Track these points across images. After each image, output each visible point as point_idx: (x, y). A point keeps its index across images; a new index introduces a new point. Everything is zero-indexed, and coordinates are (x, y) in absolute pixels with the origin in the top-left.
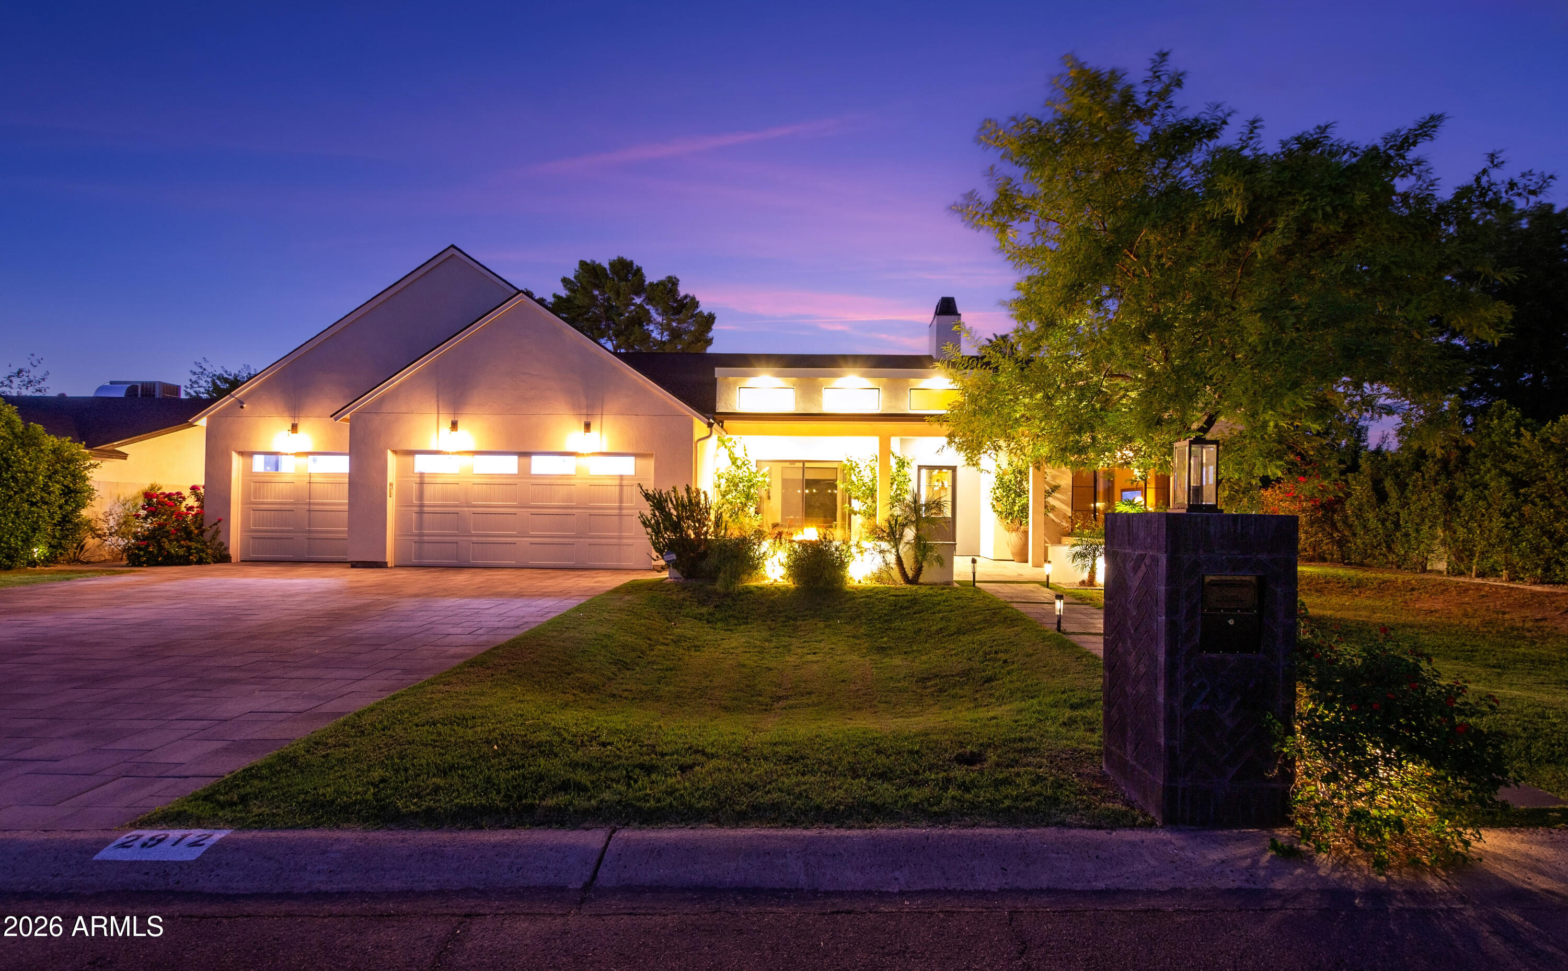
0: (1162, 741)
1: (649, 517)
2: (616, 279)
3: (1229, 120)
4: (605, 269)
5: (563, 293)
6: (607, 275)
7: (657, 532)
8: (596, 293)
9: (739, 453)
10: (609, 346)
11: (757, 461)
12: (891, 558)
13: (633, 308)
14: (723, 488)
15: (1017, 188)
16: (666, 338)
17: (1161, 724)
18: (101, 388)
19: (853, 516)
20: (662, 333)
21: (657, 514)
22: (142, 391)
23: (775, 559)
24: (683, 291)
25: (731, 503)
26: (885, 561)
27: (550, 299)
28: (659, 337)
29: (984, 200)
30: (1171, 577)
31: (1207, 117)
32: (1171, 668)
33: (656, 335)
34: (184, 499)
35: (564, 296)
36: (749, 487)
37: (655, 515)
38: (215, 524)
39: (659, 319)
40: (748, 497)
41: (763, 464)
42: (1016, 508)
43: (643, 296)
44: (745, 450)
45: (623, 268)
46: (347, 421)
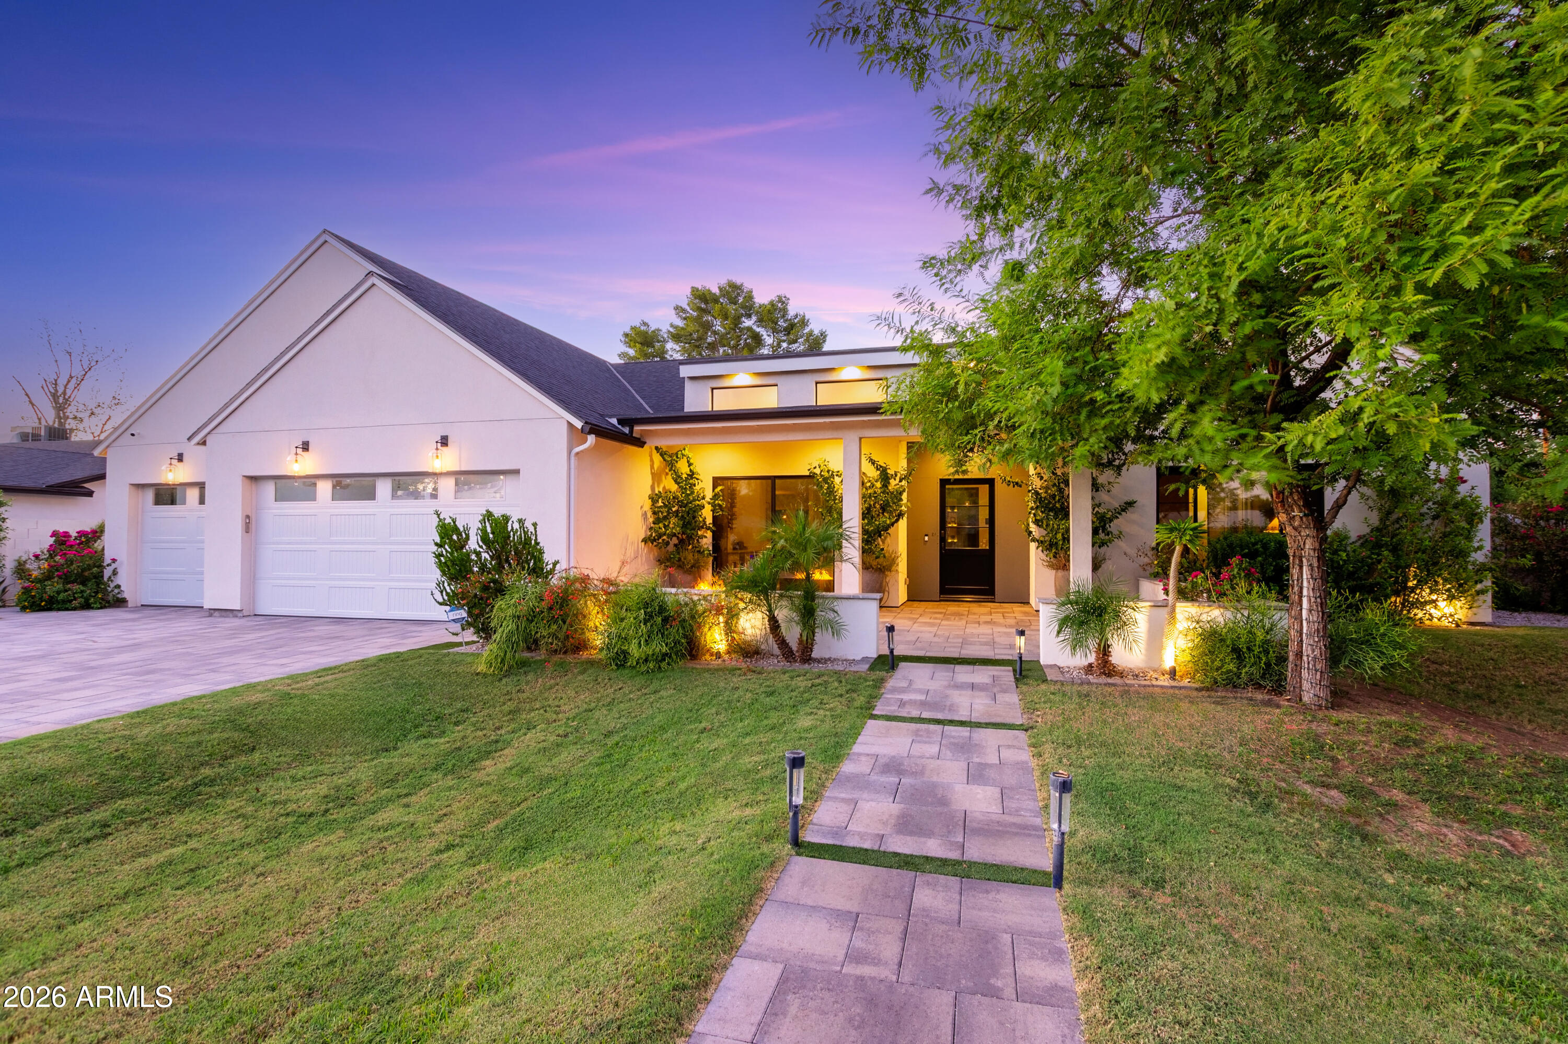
2: (726, 302)
4: (714, 294)
5: (677, 321)
6: (716, 301)
8: (707, 318)
9: (683, 467)
11: (714, 479)
24: (792, 310)
27: (667, 330)
35: (678, 323)
38: (110, 565)
39: (770, 341)
42: (1060, 536)
43: (754, 318)
44: (690, 465)
45: (733, 291)
46: (204, 443)
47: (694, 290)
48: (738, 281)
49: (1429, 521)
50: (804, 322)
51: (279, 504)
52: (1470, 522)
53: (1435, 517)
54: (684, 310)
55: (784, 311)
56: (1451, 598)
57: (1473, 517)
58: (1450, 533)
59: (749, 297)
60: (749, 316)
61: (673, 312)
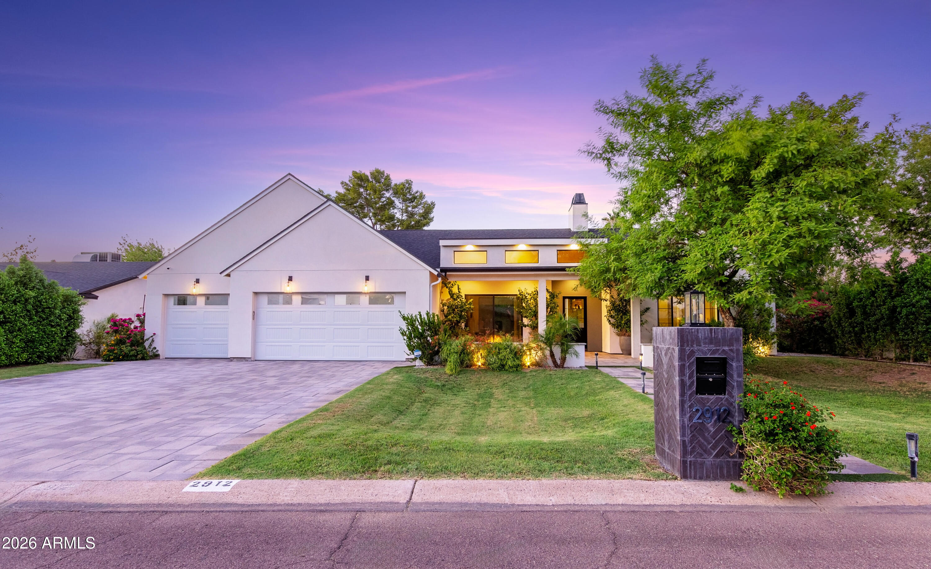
0: (679, 438)
1: (406, 330)
2: (374, 182)
3: (743, 93)
4: (367, 176)
5: (342, 191)
6: (368, 180)
7: (410, 338)
8: (362, 190)
9: (455, 290)
10: (370, 223)
11: (466, 295)
12: (547, 353)
13: (384, 199)
14: (446, 312)
15: (616, 138)
16: (405, 217)
17: (678, 430)
18: (76, 256)
19: (524, 328)
20: (402, 215)
21: (410, 328)
22: (100, 258)
23: (479, 354)
24: (414, 189)
25: (451, 321)
26: (543, 354)
27: (334, 195)
28: (400, 217)
29: (596, 145)
30: (681, 358)
31: (730, 93)
32: (682, 403)
33: (398, 215)
34: (133, 322)
35: (343, 193)
36: (462, 311)
37: (409, 329)
38: (152, 337)
39: (400, 206)
40: (461, 317)
41: (469, 297)
42: (623, 322)
43: (391, 192)
44: (459, 289)
45: (378, 175)
46: (228, 275)
47: (354, 173)
48: (381, 169)
49: (755, 317)
50: (422, 196)
51: (270, 306)
52: (769, 317)
53: (758, 315)
54: (347, 184)
55: (410, 188)
56: (764, 345)
57: (770, 315)
58: (763, 321)
59: (388, 178)
60: (387, 190)
61: (340, 185)
